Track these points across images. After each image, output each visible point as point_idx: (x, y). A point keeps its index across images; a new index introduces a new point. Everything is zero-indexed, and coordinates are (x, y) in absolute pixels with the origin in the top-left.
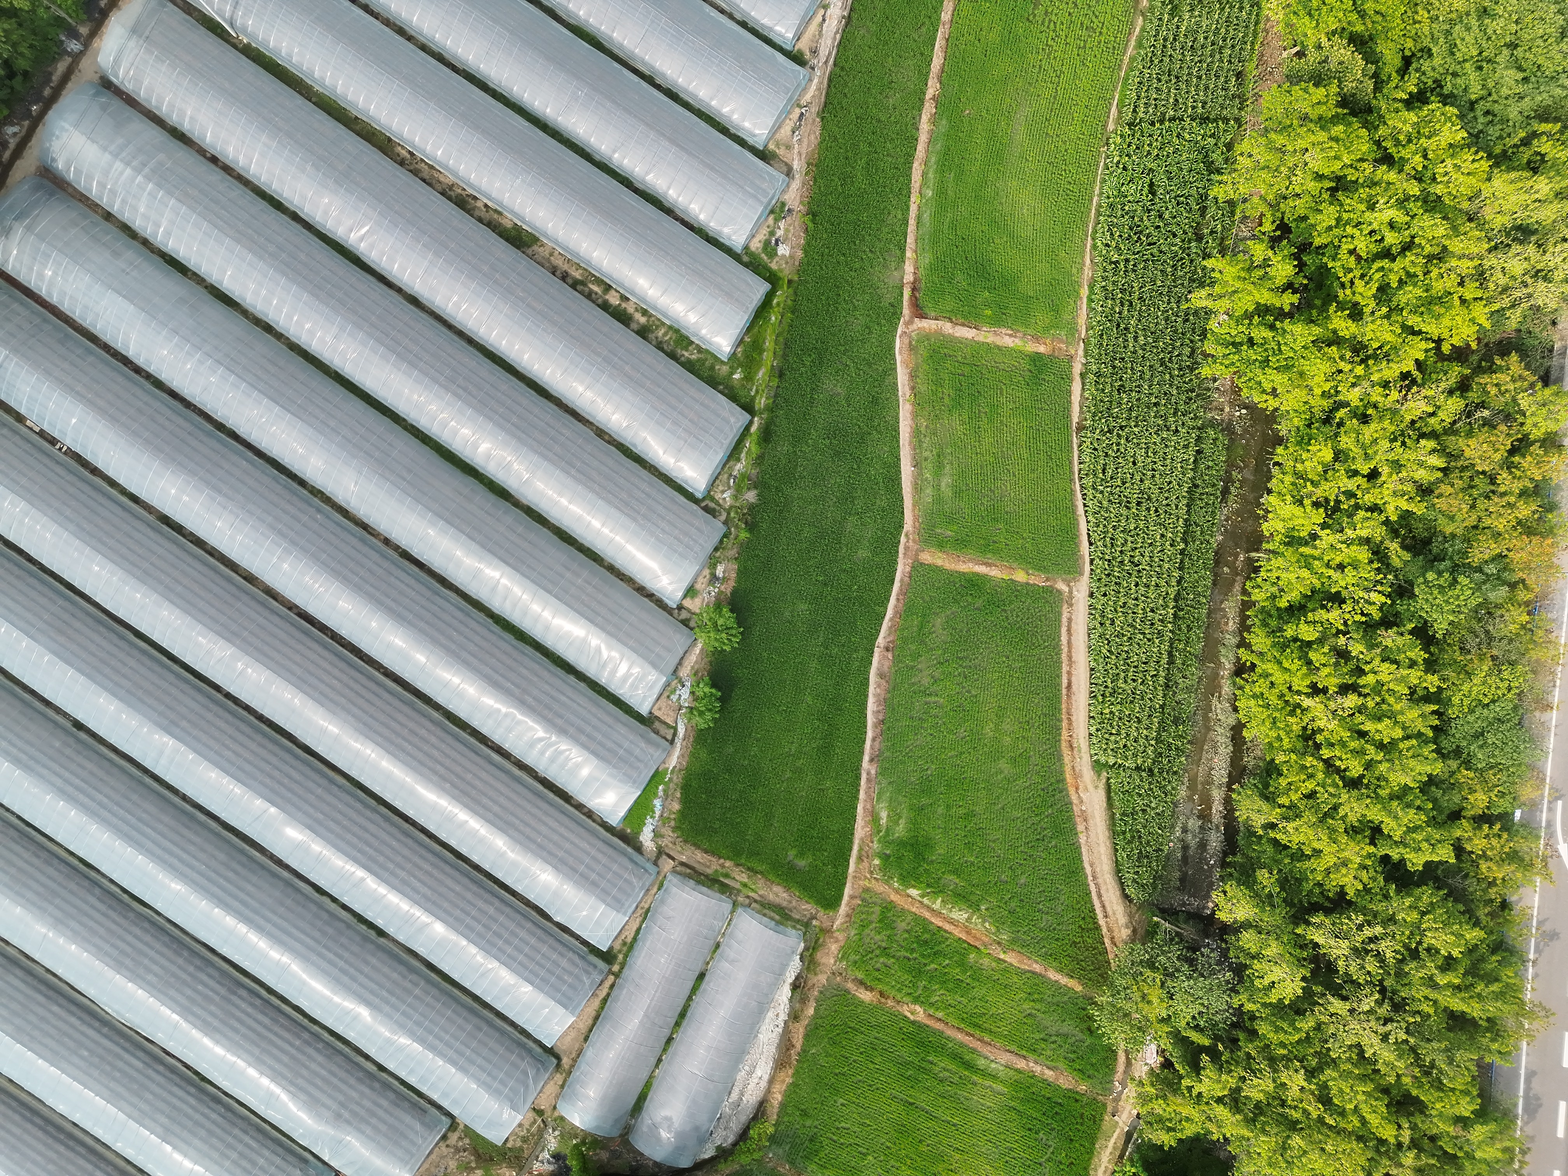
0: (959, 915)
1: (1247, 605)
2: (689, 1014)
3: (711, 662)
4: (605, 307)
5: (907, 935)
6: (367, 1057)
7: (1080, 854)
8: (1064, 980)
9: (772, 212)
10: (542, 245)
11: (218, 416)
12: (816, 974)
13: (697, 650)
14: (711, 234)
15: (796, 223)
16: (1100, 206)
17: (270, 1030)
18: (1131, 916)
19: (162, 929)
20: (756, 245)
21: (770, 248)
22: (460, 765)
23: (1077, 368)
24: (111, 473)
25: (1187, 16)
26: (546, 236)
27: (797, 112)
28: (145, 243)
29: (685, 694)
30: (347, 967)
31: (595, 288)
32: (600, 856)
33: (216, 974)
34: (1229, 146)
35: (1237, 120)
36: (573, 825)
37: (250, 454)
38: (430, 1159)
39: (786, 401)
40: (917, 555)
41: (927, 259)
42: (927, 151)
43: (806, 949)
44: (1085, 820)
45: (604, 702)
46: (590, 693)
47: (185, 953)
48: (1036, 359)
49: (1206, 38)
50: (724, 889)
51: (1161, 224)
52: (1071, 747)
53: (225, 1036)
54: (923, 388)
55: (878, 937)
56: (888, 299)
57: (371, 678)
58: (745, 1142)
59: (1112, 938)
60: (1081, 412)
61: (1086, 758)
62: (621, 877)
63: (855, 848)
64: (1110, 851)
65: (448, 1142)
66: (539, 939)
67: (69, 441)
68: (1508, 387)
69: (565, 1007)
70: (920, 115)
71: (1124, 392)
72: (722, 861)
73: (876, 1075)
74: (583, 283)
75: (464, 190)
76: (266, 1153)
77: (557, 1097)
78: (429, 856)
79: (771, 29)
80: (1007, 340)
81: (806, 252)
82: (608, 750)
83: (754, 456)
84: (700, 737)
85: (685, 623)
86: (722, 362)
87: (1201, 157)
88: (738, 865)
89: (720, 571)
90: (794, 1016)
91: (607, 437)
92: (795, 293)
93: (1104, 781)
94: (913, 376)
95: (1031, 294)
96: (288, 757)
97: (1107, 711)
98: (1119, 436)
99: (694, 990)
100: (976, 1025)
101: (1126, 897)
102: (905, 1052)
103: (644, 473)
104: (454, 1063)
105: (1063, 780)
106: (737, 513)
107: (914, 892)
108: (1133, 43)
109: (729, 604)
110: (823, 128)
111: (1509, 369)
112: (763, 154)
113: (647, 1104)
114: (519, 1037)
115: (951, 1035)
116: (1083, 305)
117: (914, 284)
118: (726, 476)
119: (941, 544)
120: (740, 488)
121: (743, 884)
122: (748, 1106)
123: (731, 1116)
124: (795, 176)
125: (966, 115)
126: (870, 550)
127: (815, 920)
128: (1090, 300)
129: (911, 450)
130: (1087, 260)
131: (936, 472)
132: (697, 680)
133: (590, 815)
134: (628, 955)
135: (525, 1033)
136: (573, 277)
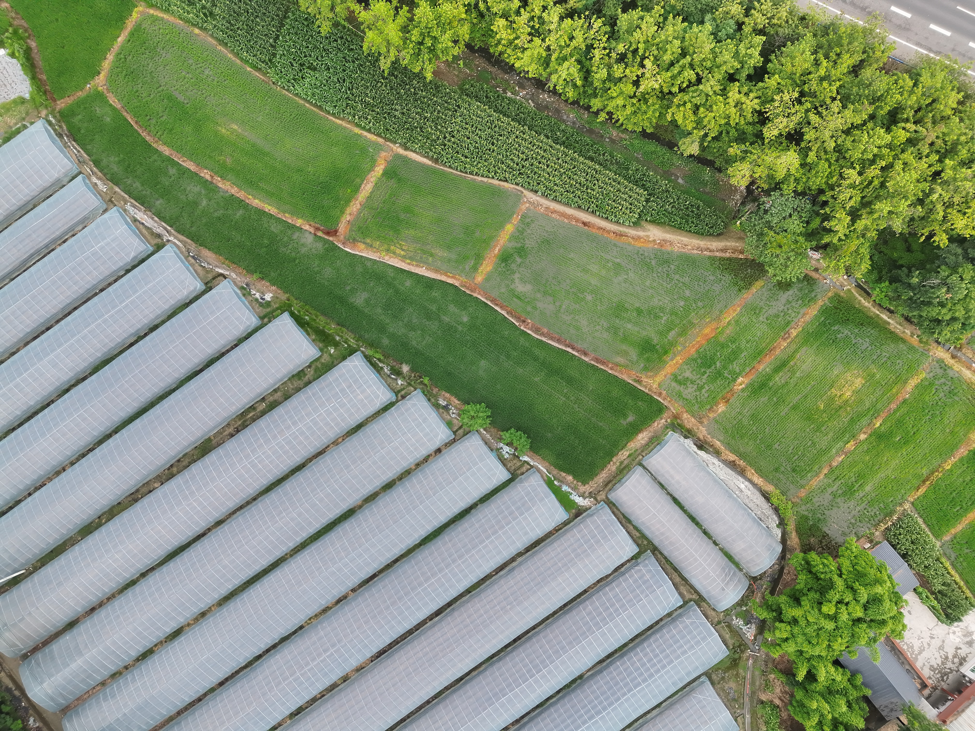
2: (694, 515)
3: (494, 427)
5: (694, 373)
6: (648, 712)
7: (684, 253)
9: (243, 295)
10: (213, 436)
11: (244, 662)
12: (698, 433)
13: (484, 433)
14: (244, 335)
15: (256, 283)
16: (312, 103)
18: (731, 237)
20: (260, 312)
21: (264, 304)
23: (401, 151)
26: (209, 432)
27: (191, 259)
28: (126, 667)
29: (506, 449)
31: (250, 415)
36: (559, 542)
37: (272, 652)
38: (722, 697)
39: (358, 327)
40: (476, 284)
41: (305, 215)
42: (242, 191)
43: (681, 433)
44: (666, 244)
45: (493, 498)
46: (486, 503)
48: (386, 173)
50: (628, 467)
52: (620, 235)
54: (379, 245)
55: (690, 389)
56: (320, 246)
57: (429, 629)
58: (780, 510)
59: (740, 252)
60: (427, 158)
61: (629, 230)
62: (599, 525)
63: (633, 382)
64: (689, 235)
65: (716, 682)
66: (617, 585)
70: (219, 187)
71: (424, 128)
72: (612, 463)
74: (245, 421)
75: (164, 470)
77: (713, 609)
80: (369, 186)
81: (274, 285)
83: (383, 358)
84: (535, 450)
85: (465, 434)
86: (320, 356)
88: (617, 455)
89: (442, 402)
91: (340, 439)
92: (297, 298)
93: (647, 224)
94: (370, 248)
97: (606, 207)
99: (682, 507)
100: (762, 351)
101: (718, 236)
103: (369, 425)
105: (638, 247)
106: (412, 380)
109: (464, 404)
110: (206, 247)
112: (208, 287)
113: (736, 559)
114: (670, 619)
115: (761, 367)
116: (365, 133)
117: (317, 229)
118: (389, 379)
119: (475, 269)
120: (398, 373)
121: (629, 456)
122: (760, 500)
123: (762, 512)
124: (228, 273)
125: (229, 161)
126: (464, 313)
127: (666, 421)
128: (364, 128)
129: (413, 265)
130: (340, 122)
131: (432, 255)
132: (501, 439)
133: (557, 529)
134: (646, 538)
135: (669, 615)
136: (240, 425)
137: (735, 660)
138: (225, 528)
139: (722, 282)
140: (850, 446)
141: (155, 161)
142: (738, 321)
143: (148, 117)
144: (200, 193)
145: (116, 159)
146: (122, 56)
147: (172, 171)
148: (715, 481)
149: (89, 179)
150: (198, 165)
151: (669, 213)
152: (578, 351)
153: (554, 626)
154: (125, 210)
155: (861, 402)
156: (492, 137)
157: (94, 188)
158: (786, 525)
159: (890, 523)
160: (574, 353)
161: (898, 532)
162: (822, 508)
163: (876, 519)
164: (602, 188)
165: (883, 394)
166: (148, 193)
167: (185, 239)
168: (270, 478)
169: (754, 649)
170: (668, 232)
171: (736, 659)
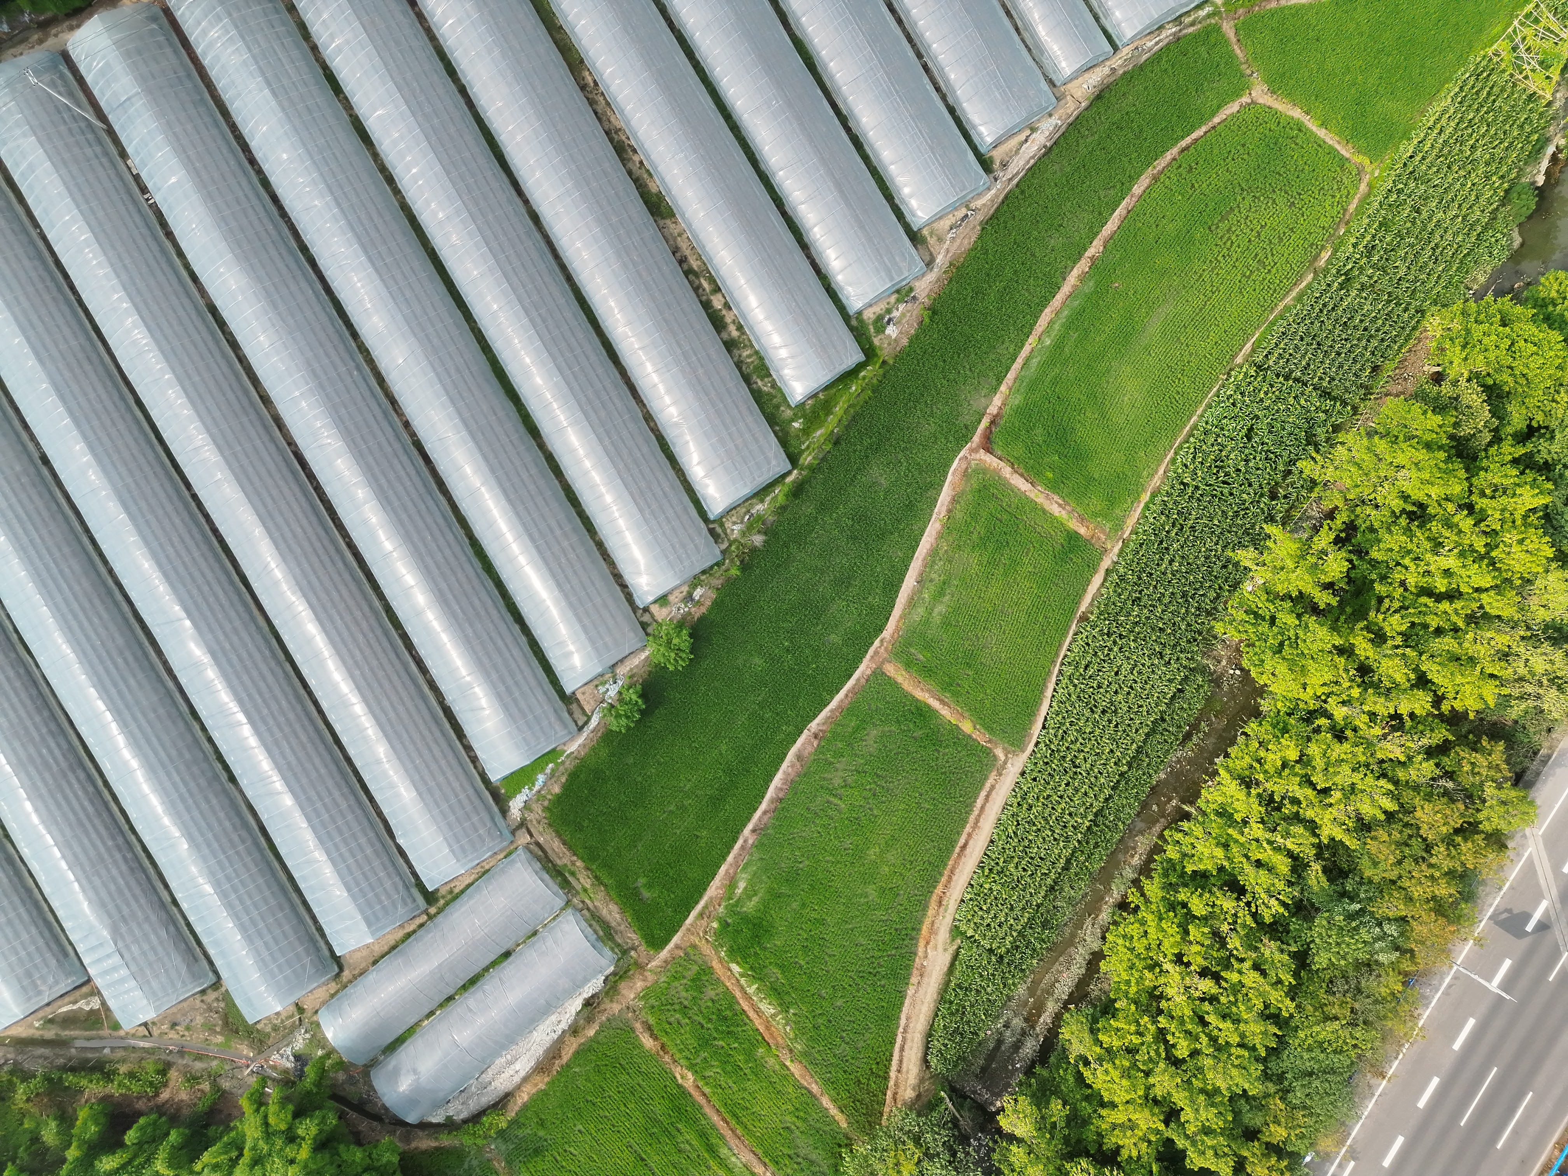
0: (768, 1009)
1: (1157, 849)
2: (479, 984)
3: (650, 672)
4: (706, 305)
5: (710, 1004)
6: (166, 886)
7: (902, 1004)
8: (834, 1111)
9: (898, 291)
10: (675, 223)
11: (307, 238)
12: (611, 1001)
13: (643, 656)
14: (833, 285)
15: (915, 313)
16: (1195, 427)
17: (90, 820)
18: (922, 1081)
19: (35, 683)
20: (869, 315)
21: (881, 323)
22: (378, 659)
23: (1106, 563)
24: (183, 245)
25: (1354, 293)
26: (683, 215)
27: (964, 211)
28: (314, 48)
29: (613, 691)
30: (187, 795)
31: (705, 284)
32: (466, 802)
33: (65, 746)
34: (1336, 429)
35: (1355, 409)
36: (454, 762)
37: (319, 286)
38: (180, 1006)
39: (830, 468)
40: (883, 663)
41: (1017, 400)
42: (1064, 303)
43: (614, 974)
44: (921, 975)
45: (535, 663)
46: (527, 649)
47: (46, 713)
48: (1073, 537)
49: (1361, 321)
50: (565, 884)
51: (1243, 469)
52: (940, 903)
53: (47, 807)
54: (959, 515)
55: (684, 994)
56: (966, 419)
57: (333, 541)
58: (475, 1123)
59: (895, 1094)
60: (1091, 604)
61: (949, 919)
62: (476, 830)
63: (702, 903)
64: (931, 1014)
65: (204, 998)
66: (375, 852)
67: (158, 198)
68: (1482, 770)
69: (369, 924)
70: (1073, 268)
71: (1138, 605)
72: (575, 858)
73: (623, 1119)
74: (697, 275)
75: (628, 138)
76: (34, 930)
77: (324, 1003)
78: (311, 729)
79: (974, 127)
80: (1055, 508)
81: (911, 342)
82: (520, 710)
83: (778, 505)
84: (607, 737)
85: (644, 626)
86: (789, 406)
87: (1306, 426)
88: (587, 869)
89: (698, 593)
90: (574, 1030)
91: (652, 424)
92: (884, 376)
93: (955, 947)
94: (954, 500)
95: (1096, 476)
96: (223, 578)
97: (987, 886)
98: (1115, 642)
99: (494, 964)
100: (735, 1115)
101: (925, 1061)
102: (659, 1108)
103: (671, 473)
104: (243, 928)
105: (919, 930)
106: (738, 548)
107: (736, 968)
108: (1294, 294)
109: (692, 628)
110: (980, 237)
111: (1490, 755)
112: (915, 234)
113: (400, 1049)
114: (315, 933)
115: (707, 1112)
116: (1139, 509)
117: (994, 417)
118: (743, 510)
119: (908, 664)
120: (751, 528)
121: (584, 889)
122: (494, 1092)
123: (474, 1095)
124: (934, 270)
125: (1116, 287)
126: (841, 637)
127: (634, 952)
128: (1147, 507)
129: (920, 567)
130: (1161, 471)
131: (935, 597)
132: (630, 683)
133: (474, 760)
134: (448, 905)
135: (321, 933)
136: (689, 266)
137: (238, 1031)
141: (1124, 170)
142: (787, 1080)
144: (1068, 237)
145: (1132, 109)
146: (1296, 132)
147: (1106, 196)
148: (530, 1022)
149: (1105, 62)
150: (1111, 237)
152: (760, 819)
154: (1049, 115)
156: (1116, 711)
158: (450, 1133)
160: (759, 813)
167: (995, 206)
170: (938, 980)
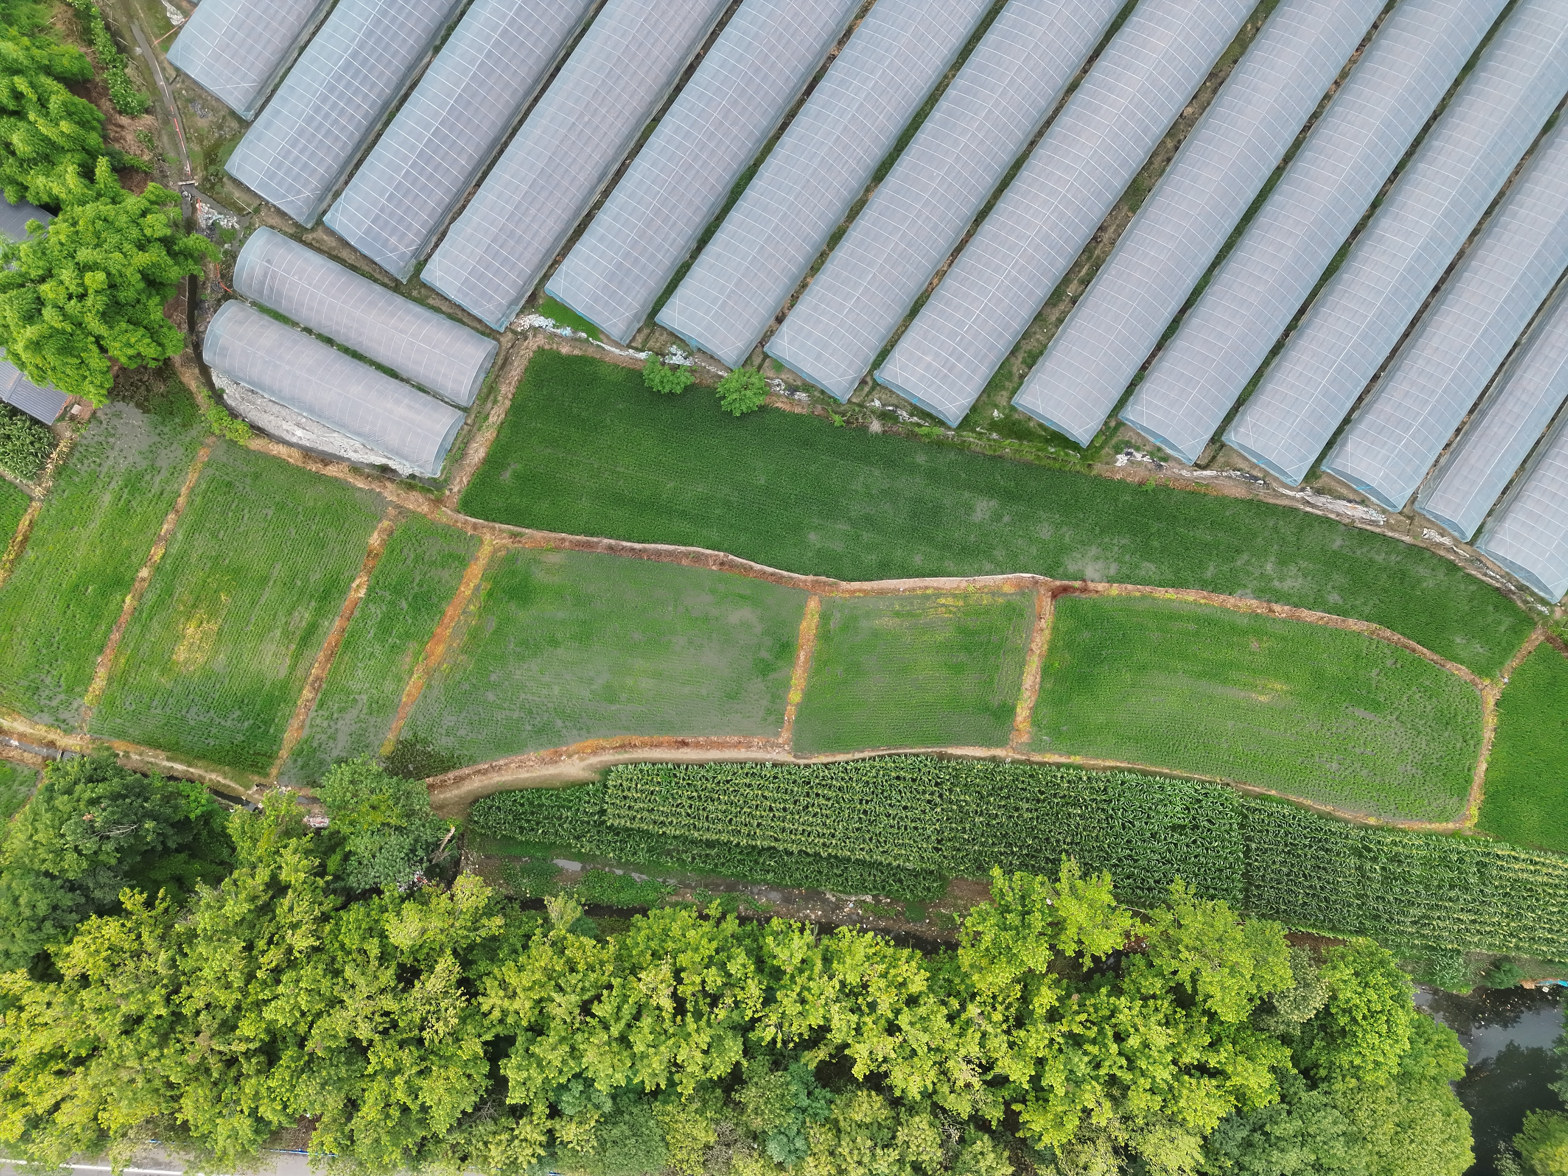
3: (709, 385)
6: (314, 35)
7: (517, 753)
9: (1160, 449)
10: (1130, 215)
12: (397, 489)
13: (721, 372)
14: (1139, 388)
15: (1148, 473)
18: (456, 804)
20: (1126, 432)
21: (1124, 447)
23: (999, 752)
26: (1139, 218)
29: (676, 360)
31: (1085, 271)
32: (516, 270)
36: (547, 244)
40: (815, 594)
41: (1111, 604)
42: (1218, 605)
43: (422, 480)
44: (551, 758)
45: (669, 278)
48: (1010, 712)
50: (483, 398)
52: (624, 745)
54: (981, 600)
55: (434, 552)
56: (1072, 566)
58: (229, 416)
59: (434, 785)
61: (613, 759)
62: (495, 292)
63: (524, 531)
64: (521, 784)
66: (434, 210)
69: (366, 234)
70: (1254, 599)
72: (510, 397)
74: (1090, 259)
75: (1186, 136)
78: (517, 100)
79: (1343, 447)
80: (1029, 683)
81: (1120, 482)
83: (916, 430)
84: (634, 375)
85: (750, 360)
88: (506, 412)
89: (801, 396)
90: (356, 469)
91: (935, 282)
92: (1077, 472)
93: (591, 778)
94: (993, 590)
97: (660, 779)
99: (381, 367)
100: (346, 649)
101: (476, 799)
103: (899, 321)
105: (590, 737)
106: (859, 413)
109: (767, 405)
110: (1242, 502)
111: (999, 1164)
112: (1219, 440)
113: (267, 318)
114: (334, 189)
115: (337, 623)
116: (1063, 760)
117: (1084, 590)
118: (896, 402)
119: (825, 617)
120: (883, 416)
121: (487, 417)
122: (264, 421)
123: (254, 404)
124: (1195, 473)
125: (1254, 645)
126: (818, 546)
127: (451, 490)
128: (1068, 766)
129: (920, 588)
130: (1107, 764)
131: (897, 614)
132: (692, 371)
133: (556, 263)
134: (415, 300)
135: (337, 195)
136: (1095, 248)
137: (213, 162)
138: (1061, 82)
139: (444, 732)
140: (157, 553)
141: (1365, 604)
142: (399, 681)
143: (1398, 666)
144: (1281, 580)
145: (1425, 584)
146: (1472, 742)
147: (1334, 598)
148: (343, 426)
149: (1455, 539)
150: (1299, 619)
151: (563, 807)
152: (623, 548)
153: (507, 113)
154: (1384, 511)
155: (167, 626)
156: (871, 823)
157: (1443, 529)
158: (210, 397)
159: (54, 455)
160: (629, 544)
161: (37, 445)
162: (165, 443)
163: (77, 454)
164: (677, 806)
165: (137, 649)
166: (1359, 552)
167: (1278, 502)
168: (1019, 183)
169: (189, 188)
170: (553, 777)
171: (211, 163)
